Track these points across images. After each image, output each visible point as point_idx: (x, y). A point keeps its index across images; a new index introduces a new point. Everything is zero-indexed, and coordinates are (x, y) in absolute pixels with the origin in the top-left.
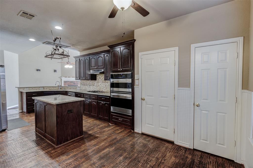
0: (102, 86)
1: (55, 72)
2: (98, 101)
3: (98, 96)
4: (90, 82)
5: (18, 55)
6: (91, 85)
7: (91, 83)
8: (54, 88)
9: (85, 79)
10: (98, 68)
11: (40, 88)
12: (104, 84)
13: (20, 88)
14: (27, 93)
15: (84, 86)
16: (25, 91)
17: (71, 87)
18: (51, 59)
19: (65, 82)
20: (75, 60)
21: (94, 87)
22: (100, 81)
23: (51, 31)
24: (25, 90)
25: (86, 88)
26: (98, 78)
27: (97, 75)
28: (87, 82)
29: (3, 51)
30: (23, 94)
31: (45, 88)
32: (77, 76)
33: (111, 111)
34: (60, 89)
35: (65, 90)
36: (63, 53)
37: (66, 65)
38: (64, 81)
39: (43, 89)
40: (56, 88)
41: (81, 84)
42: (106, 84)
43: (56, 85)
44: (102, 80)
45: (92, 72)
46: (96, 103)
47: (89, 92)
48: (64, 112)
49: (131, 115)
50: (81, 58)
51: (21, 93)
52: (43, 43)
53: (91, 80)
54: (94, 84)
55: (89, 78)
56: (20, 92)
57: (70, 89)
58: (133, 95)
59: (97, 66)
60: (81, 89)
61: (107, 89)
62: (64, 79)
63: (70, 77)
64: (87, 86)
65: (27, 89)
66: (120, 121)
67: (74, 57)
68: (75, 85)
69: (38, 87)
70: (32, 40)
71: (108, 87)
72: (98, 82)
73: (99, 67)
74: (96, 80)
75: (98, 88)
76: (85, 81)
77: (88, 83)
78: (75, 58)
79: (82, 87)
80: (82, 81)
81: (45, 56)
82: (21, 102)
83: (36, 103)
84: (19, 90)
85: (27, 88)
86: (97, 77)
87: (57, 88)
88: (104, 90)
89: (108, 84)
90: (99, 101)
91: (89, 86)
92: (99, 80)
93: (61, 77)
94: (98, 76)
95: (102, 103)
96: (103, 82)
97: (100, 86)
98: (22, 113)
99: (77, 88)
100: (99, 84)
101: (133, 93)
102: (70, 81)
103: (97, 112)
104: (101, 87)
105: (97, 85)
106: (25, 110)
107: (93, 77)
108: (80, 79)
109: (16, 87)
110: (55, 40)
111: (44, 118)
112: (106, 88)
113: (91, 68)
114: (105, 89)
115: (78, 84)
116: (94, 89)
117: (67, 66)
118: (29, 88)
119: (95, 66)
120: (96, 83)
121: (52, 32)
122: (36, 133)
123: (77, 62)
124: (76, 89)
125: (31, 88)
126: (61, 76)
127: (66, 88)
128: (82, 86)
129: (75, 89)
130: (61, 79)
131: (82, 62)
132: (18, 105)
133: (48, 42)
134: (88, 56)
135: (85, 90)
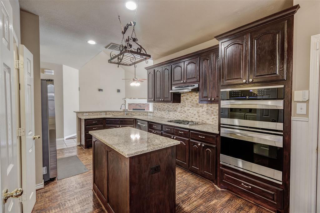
0: (190, 112)
1: (118, 92)
2: (189, 140)
3: (189, 131)
4: (169, 106)
5: (78, 70)
6: (171, 111)
7: (171, 107)
8: (118, 114)
9: (164, 101)
10: (186, 83)
11: (102, 113)
12: (195, 108)
13: (79, 113)
14: (85, 120)
15: (160, 112)
16: (83, 118)
17: (140, 112)
18: (118, 67)
19: (130, 105)
20: (148, 73)
21: (175, 113)
22: (187, 104)
23: (119, 16)
24: (84, 115)
25: (163, 115)
26: (184, 99)
27: (182, 95)
28: (164, 106)
29: (62, 66)
30: (81, 120)
31: (108, 113)
32: (151, 97)
33: (221, 163)
34: (126, 114)
35: (133, 117)
36: (139, 51)
37: (132, 82)
38: (128, 104)
39: (105, 114)
40: (121, 114)
41: (154, 108)
42: (199, 110)
43: (121, 109)
44: (191, 102)
45: (174, 89)
46: (185, 143)
47: (171, 121)
48: (145, 172)
49: (281, 183)
50: (156, 69)
51: (80, 120)
52: (106, 47)
53: (173, 103)
54: (175, 109)
55: (170, 99)
56: (78, 118)
57: (139, 115)
58: (287, 138)
59: (185, 79)
60: (155, 116)
61: (201, 118)
62: (129, 101)
63: (135, 99)
64: (164, 112)
65: (86, 115)
66: (245, 188)
67: (145, 68)
68: (142, 108)
69: (99, 112)
70: (92, 42)
71: (203, 114)
72: (183, 106)
73: (188, 81)
74: (180, 103)
75: (182, 115)
76: (162, 104)
77: (166, 106)
78: (147, 69)
79: (157, 113)
80: (157, 104)
81: (109, 61)
82: (79, 131)
83: (94, 142)
84: (77, 116)
85: (86, 112)
86: (181, 97)
87: (123, 113)
88: (194, 120)
89: (203, 109)
90: (191, 140)
91: (167, 112)
92: (186, 102)
93: (125, 99)
94: (184, 95)
95: (199, 144)
96: (192, 106)
97: (187, 112)
98: (80, 147)
99: (149, 114)
100: (186, 108)
101: (287, 134)
102: (136, 103)
103: (187, 158)
104: (189, 114)
105: (182, 111)
106: (83, 143)
107: (176, 98)
108: (154, 101)
109: (74, 112)
110: (126, 29)
111: (106, 173)
112: (199, 116)
113: (173, 83)
114: (197, 118)
115: (145, 108)
116: (176, 116)
117: (133, 84)
118: (89, 112)
119: (181, 80)
120: (179, 108)
121: (119, 18)
122: (93, 193)
123: (151, 76)
124: (147, 115)
125: (91, 113)
126: (125, 97)
127: (134, 114)
128: (156, 111)
129: (145, 115)
130: (124, 101)
131: (158, 74)
132: (75, 134)
133: (112, 44)
134: (169, 65)
135: (161, 118)
